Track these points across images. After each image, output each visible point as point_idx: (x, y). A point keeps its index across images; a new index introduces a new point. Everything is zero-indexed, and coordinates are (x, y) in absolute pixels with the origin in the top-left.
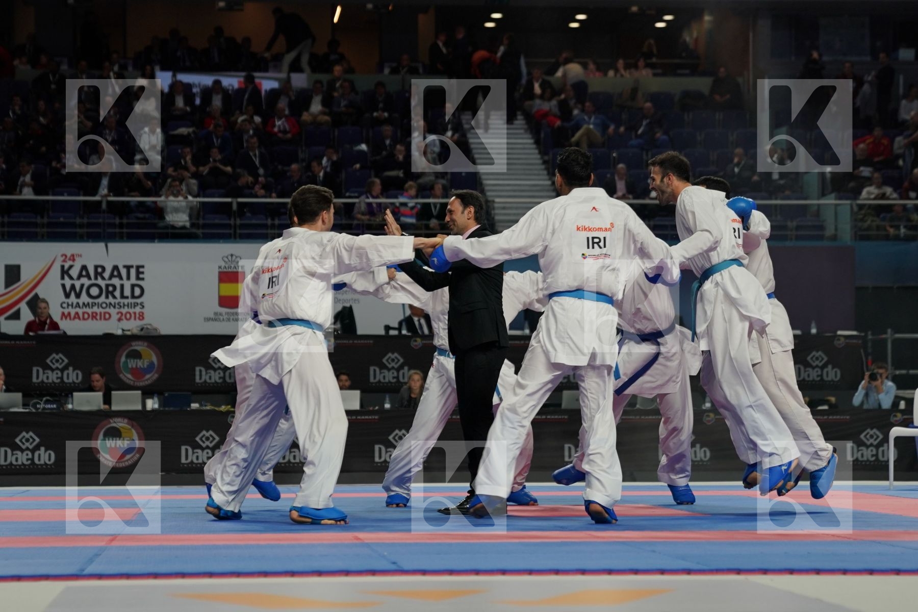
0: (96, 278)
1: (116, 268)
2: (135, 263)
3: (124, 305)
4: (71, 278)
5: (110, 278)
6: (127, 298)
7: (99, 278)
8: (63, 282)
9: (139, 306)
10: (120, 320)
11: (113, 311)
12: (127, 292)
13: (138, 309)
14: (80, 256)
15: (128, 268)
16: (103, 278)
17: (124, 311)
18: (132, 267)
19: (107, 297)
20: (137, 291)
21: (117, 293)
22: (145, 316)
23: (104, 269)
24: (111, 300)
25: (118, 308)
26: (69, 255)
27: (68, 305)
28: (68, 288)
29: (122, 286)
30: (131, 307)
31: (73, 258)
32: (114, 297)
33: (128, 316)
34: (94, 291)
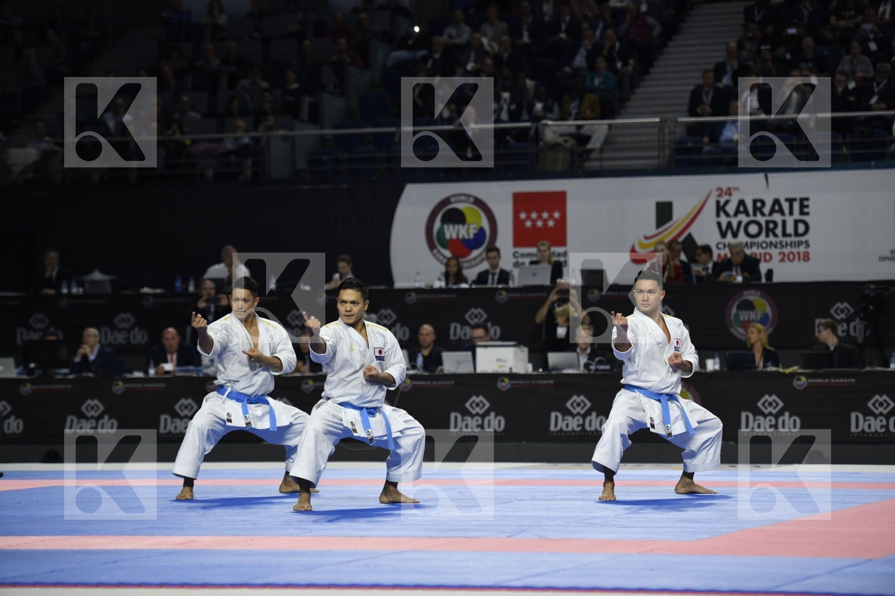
0: (755, 214)
1: (777, 202)
2: (798, 196)
3: (787, 244)
4: (727, 215)
5: (771, 214)
6: (790, 235)
7: (758, 214)
8: (718, 219)
9: (804, 245)
10: (782, 260)
11: (774, 252)
12: (790, 229)
13: (802, 249)
14: (737, 189)
15: (791, 201)
16: (763, 214)
17: (787, 250)
18: (795, 199)
19: (767, 236)
20: (801, 228)
21: (779, 231)
22: (811, 256)
23: (763, 203)
24: (772, 238)
25: (780, 248)
26: (725, 189)
27: (725, 246)
28: (724, 226)
29: (784, 222)
30: (795, 246)
31: (729, 192)
32: (775, 235)
33: (791, 257)
34: (753, 229)
